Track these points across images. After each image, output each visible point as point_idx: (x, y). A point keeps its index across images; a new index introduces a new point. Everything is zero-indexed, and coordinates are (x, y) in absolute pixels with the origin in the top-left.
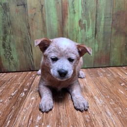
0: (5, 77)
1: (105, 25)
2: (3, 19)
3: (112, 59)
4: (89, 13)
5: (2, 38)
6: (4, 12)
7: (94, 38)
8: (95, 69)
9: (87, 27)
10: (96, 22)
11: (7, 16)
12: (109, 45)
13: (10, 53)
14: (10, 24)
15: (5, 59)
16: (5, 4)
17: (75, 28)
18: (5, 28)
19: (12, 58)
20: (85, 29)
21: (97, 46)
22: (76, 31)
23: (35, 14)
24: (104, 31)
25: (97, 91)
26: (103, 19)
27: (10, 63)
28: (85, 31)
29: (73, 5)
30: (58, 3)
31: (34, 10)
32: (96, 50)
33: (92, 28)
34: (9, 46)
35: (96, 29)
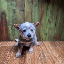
0: (12, 44)
1: (60, 22)
2: (13, 17)
3: (62, 37)
4: (53, 16)
5: (11, 25)
6: (14, 13)
7: (54, 28)
8: (54, 42)
9: (52, 22)
10: (56, 20)
11: (15, 15)
12: (61, 31)
13: (14, 32)
14: (16, 19)
15: (11, 35)
16: (14, 9)
17: (46, 23)
18: (13, 20)
19: (15, 35)
20: (51, 23)
21: (55, 31)
22: (46, 24)
23: (28, 15)
24: (59, 25)
25: (58, 55)
26: (59, 19)
27: (14, 37)
28: (51, 24)
29: (46, 12)
30: (39, 11)
31: (28, 13)
32: (55, 33)
33: (54, 23)
34: (14, 29)
35: (56, 23)
